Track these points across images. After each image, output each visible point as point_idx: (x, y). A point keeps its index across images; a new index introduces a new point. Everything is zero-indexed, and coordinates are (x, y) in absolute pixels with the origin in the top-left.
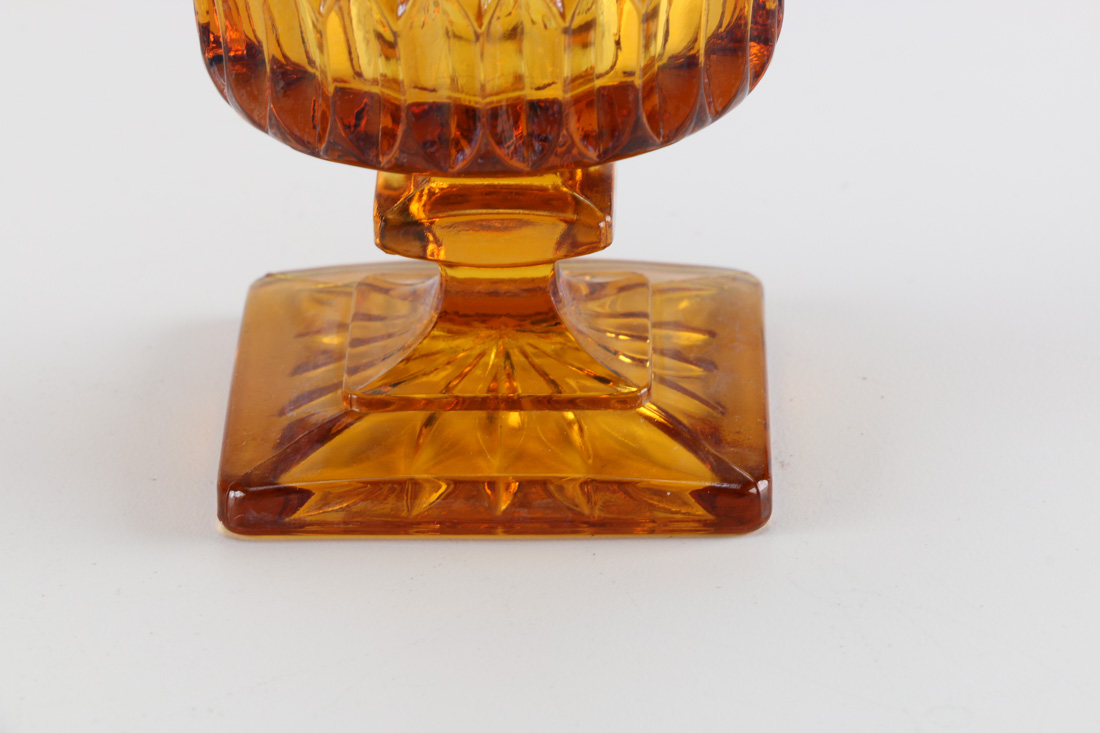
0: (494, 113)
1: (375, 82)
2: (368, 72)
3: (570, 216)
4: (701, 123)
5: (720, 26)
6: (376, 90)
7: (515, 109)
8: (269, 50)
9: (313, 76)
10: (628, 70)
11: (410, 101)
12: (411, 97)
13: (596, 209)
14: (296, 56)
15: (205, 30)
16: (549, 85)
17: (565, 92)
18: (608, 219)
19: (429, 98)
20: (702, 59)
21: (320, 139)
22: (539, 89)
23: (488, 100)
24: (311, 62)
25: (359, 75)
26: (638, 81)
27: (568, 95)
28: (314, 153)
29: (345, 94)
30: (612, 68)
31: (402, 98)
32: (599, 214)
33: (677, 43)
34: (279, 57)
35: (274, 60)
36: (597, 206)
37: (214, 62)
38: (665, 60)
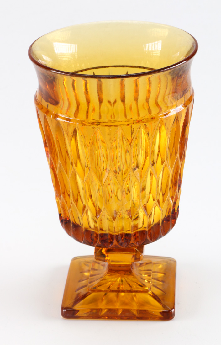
0: (117, 236)
1: (93, 229)
2: (92, 226)
3: (135, 253)
4: (161, 237)
5: (165, 216)
6: (93, 230)
7: (122, 235)
8: (72, 220)
9: (81, 227)
10: (145, 227)
11: (100, 233)
12: (100, 232)
13: (139, 252)
14: (78, 222)
15: (60, 215)
16: (129, 230)
17: (132, 232)
18: (142, 254)
19: (104, 232)
20: (161, 224)
21: (82, 240)
22: (126, 231)
23: (116, 233)
24: (81, 224)
25: (90, 227)
26: (147, 230)
27: (133, 233)
28: (81, 242)
29: (87, 231)
30: (142, 226)
31: (98, 233)
33: (156, 222)
34: (74, 222)
37: (61, 221)
38: (153, 224)
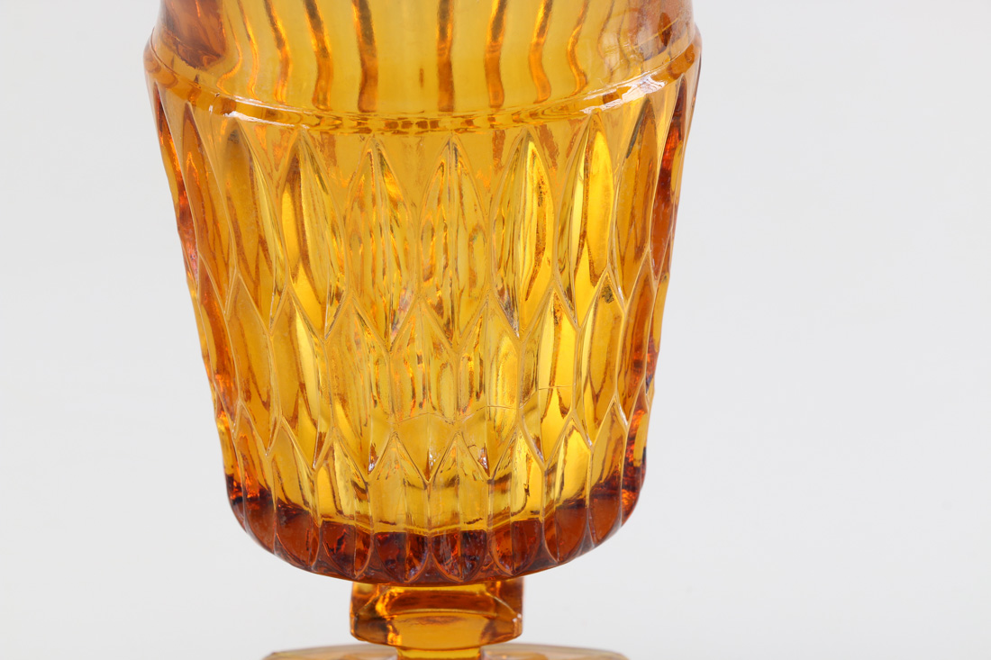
0: (437, 540)
1: (352, 517)
2: (347, 510)
3: (492, 614)
4: (587, 548)
5: (600, 479)
6: (352, 523)
7: (452, 537)
8: (276, 494)
9: (307, 513)
10: (534, 510)
11: (376, 532)
12: (378, 528)
13: (511, 609)
14: (295, 498)
15: (230, 479)
16: (477, 520)
17: (488, 525)
18: (519, 616)
19: (391, 529)
20: (587, 502)
21: (312, 560)
22: (470, 523)
23: (433, 531)
24: (306, 503)
25: (340, 512)
26: (542, 518)
27: (491, 528)
28: (307, 568)
29: (329, 525)
30: (523, 508)
31: (371, 529)
32: (513, 612)
33: (570, 491)
34: (284, 499)
35: (279, 501)
36: (511, 606)
37: (236, 502)
38: (561, 503)
